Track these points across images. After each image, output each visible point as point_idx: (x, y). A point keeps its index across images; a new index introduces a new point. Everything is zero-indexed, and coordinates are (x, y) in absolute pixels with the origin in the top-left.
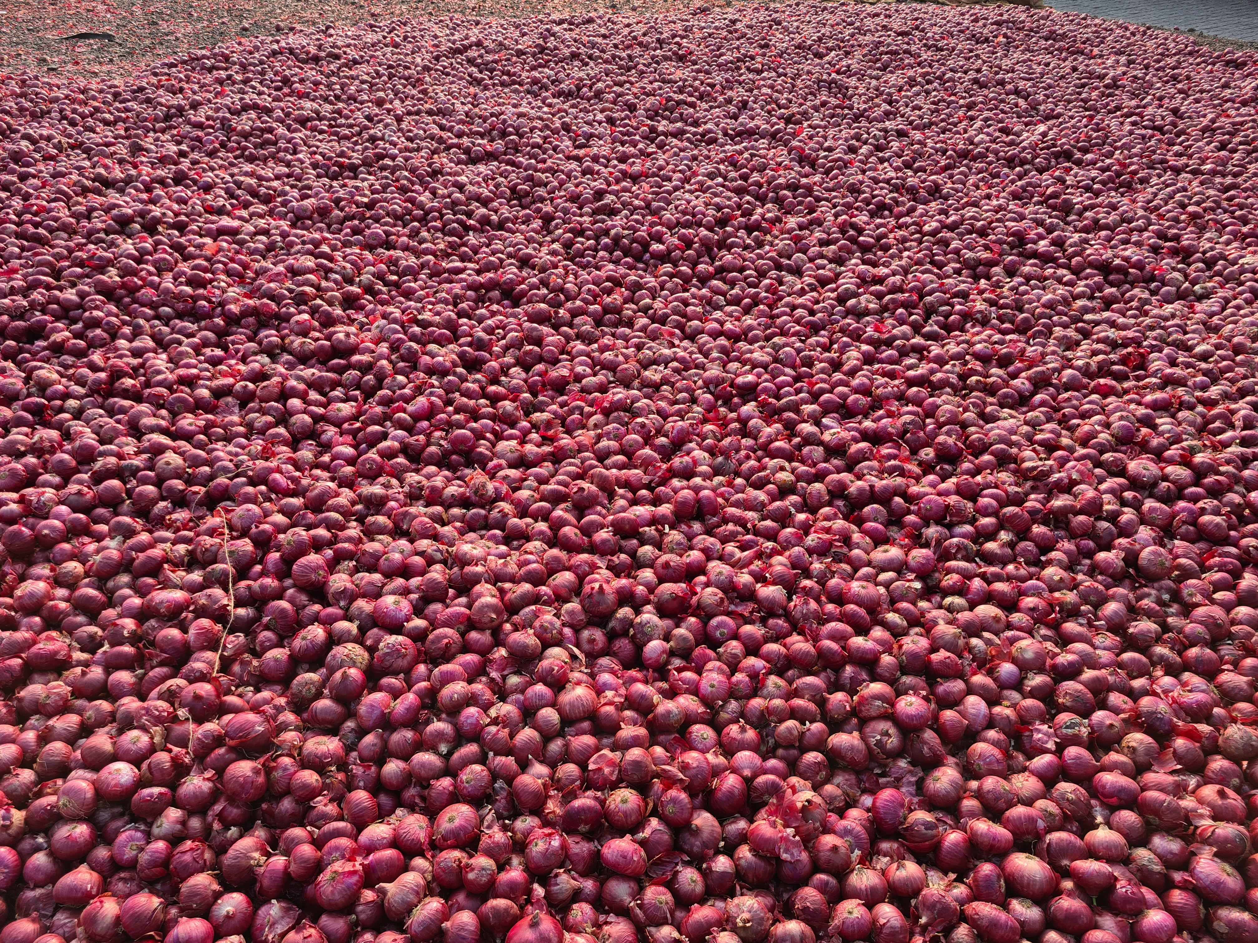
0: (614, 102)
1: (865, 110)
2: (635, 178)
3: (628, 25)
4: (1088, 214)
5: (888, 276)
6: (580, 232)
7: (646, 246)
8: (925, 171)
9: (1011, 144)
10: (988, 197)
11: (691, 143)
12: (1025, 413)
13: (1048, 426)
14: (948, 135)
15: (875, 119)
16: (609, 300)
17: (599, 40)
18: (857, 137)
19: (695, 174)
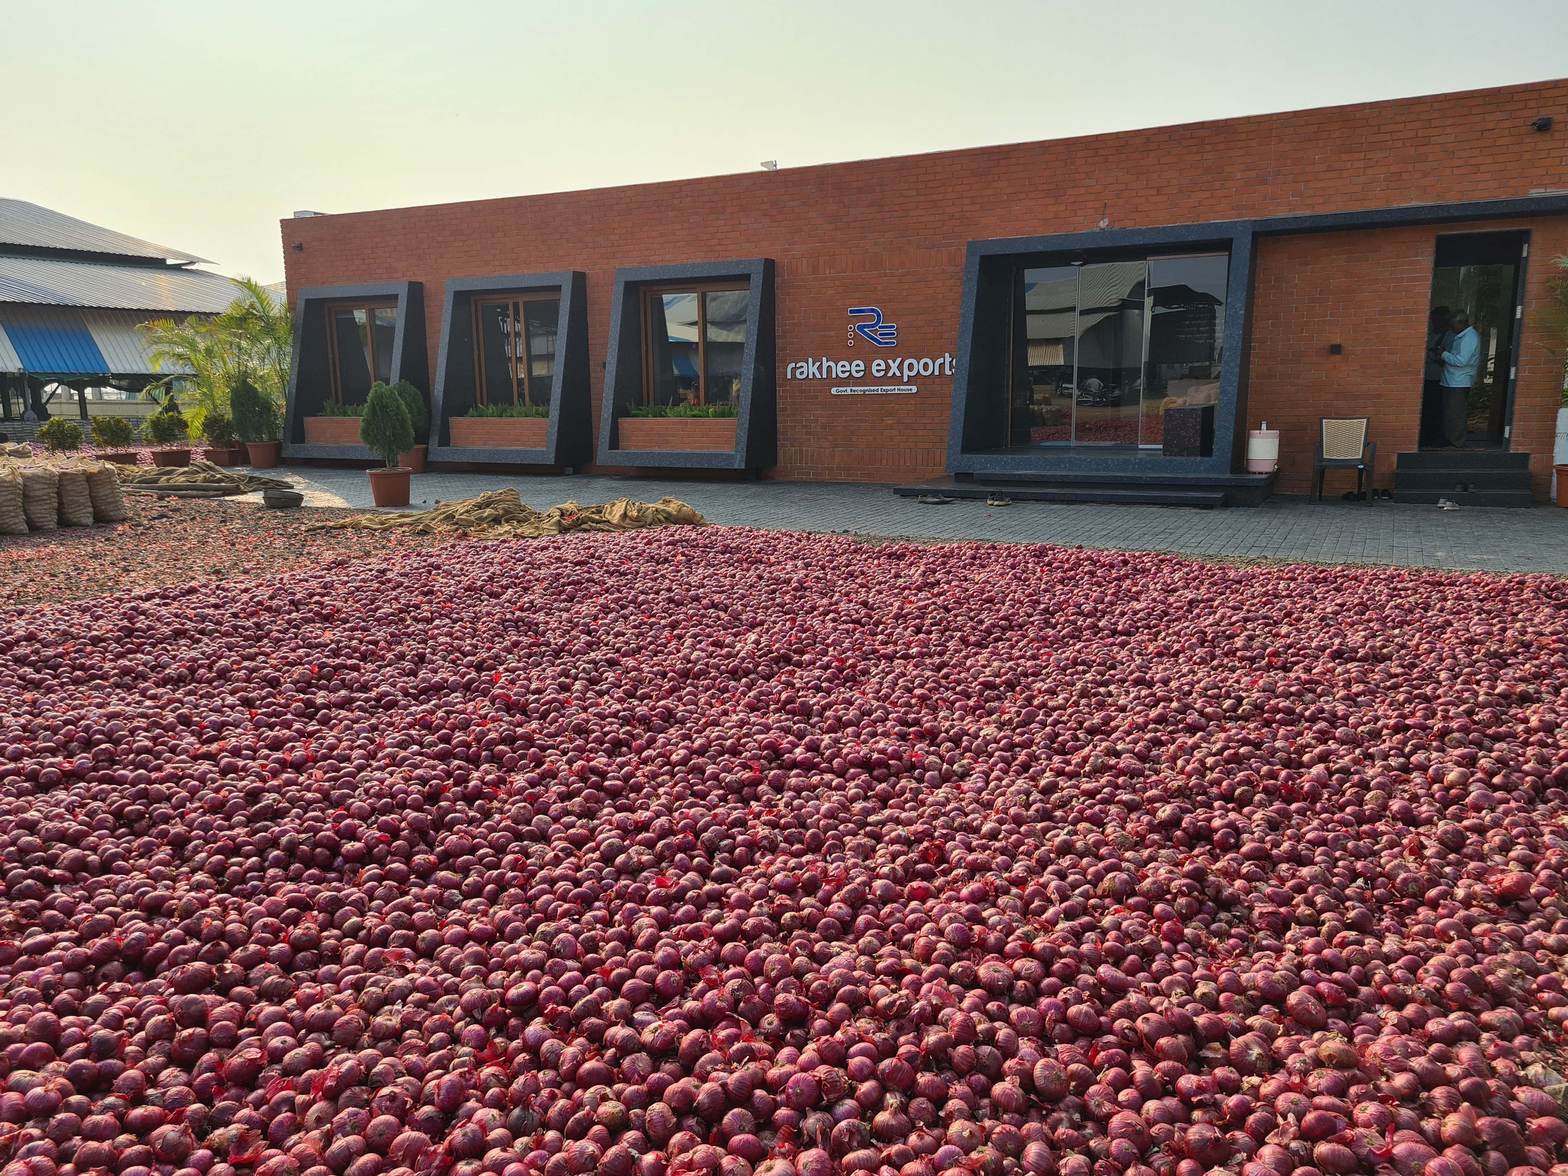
0: (248, 680)
1: (564, 644)
2: (299, 767)
3: (246, 590)
4: (828, 713)
5: (651, 820)
6: (235, 850)
7: (334, 848)
8: (651, 698)
9: (728, 656)
10: (725, 713)
11: (365, 711)
12: (855, 941)
13: (886, 950)
14: (661, 657)
15: (578, 652)
16: (298, 931)
17: (211, 611)
18: (565, 674)
19: (382, 746)
